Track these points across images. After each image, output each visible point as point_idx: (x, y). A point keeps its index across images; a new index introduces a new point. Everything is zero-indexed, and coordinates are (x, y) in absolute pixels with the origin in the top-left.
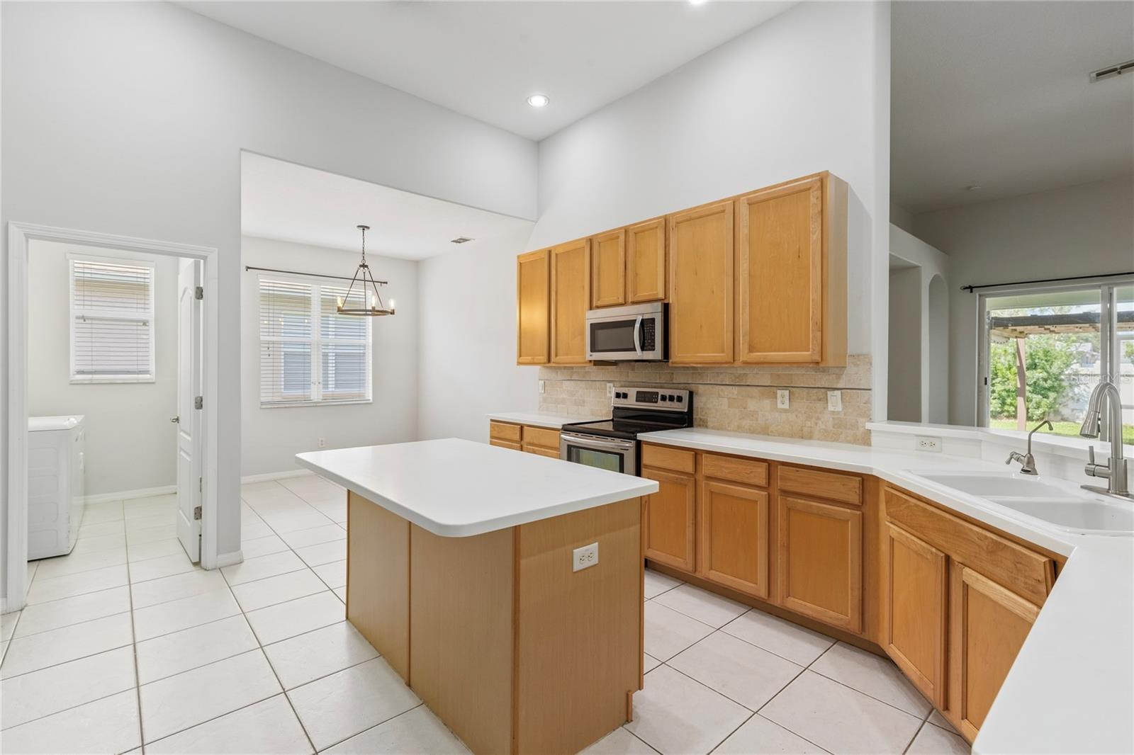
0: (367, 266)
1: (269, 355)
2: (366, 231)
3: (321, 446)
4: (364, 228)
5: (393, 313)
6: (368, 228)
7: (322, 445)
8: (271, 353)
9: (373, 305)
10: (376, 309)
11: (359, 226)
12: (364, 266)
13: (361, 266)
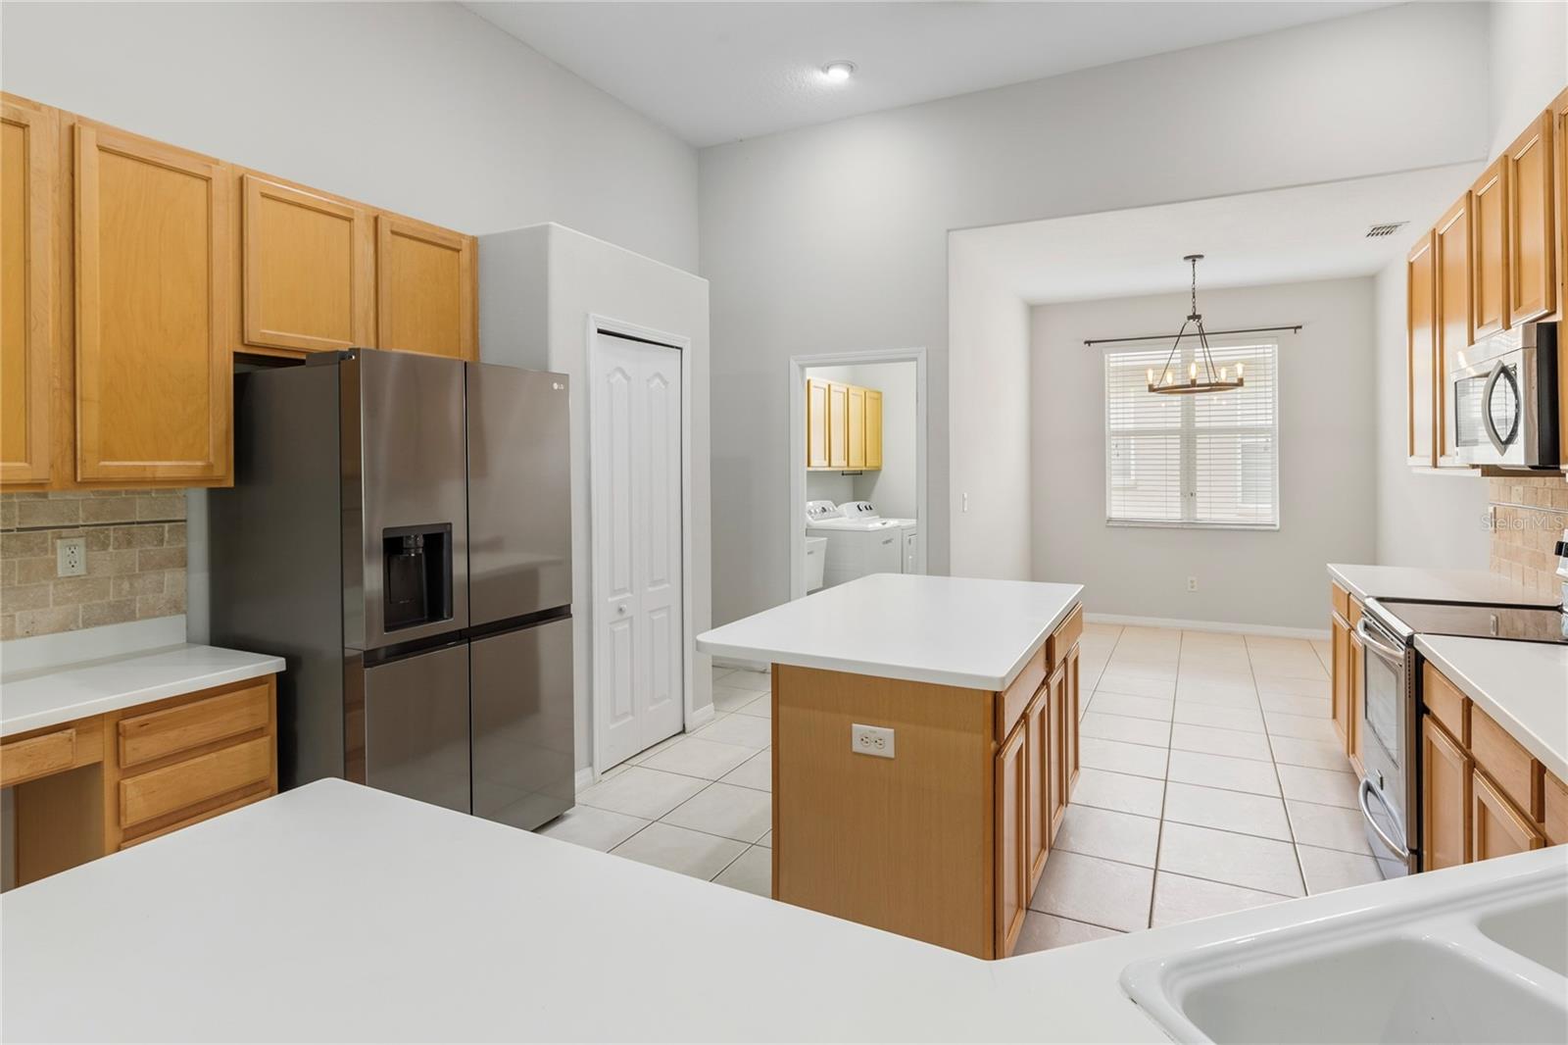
0: (1199, 317)
1: (1118, 455)
2: (1198, 262)
3: (1189, 589)
4: (1193, 258)
5: (1240, 383)
6: (1201, 257)
7: (1192, 587)
8: (1120, 452)
9: (1193, 378)
10: (1198, 382)
11: (1187, 258)
12: (1195, 317)
13: (1189, 318)
